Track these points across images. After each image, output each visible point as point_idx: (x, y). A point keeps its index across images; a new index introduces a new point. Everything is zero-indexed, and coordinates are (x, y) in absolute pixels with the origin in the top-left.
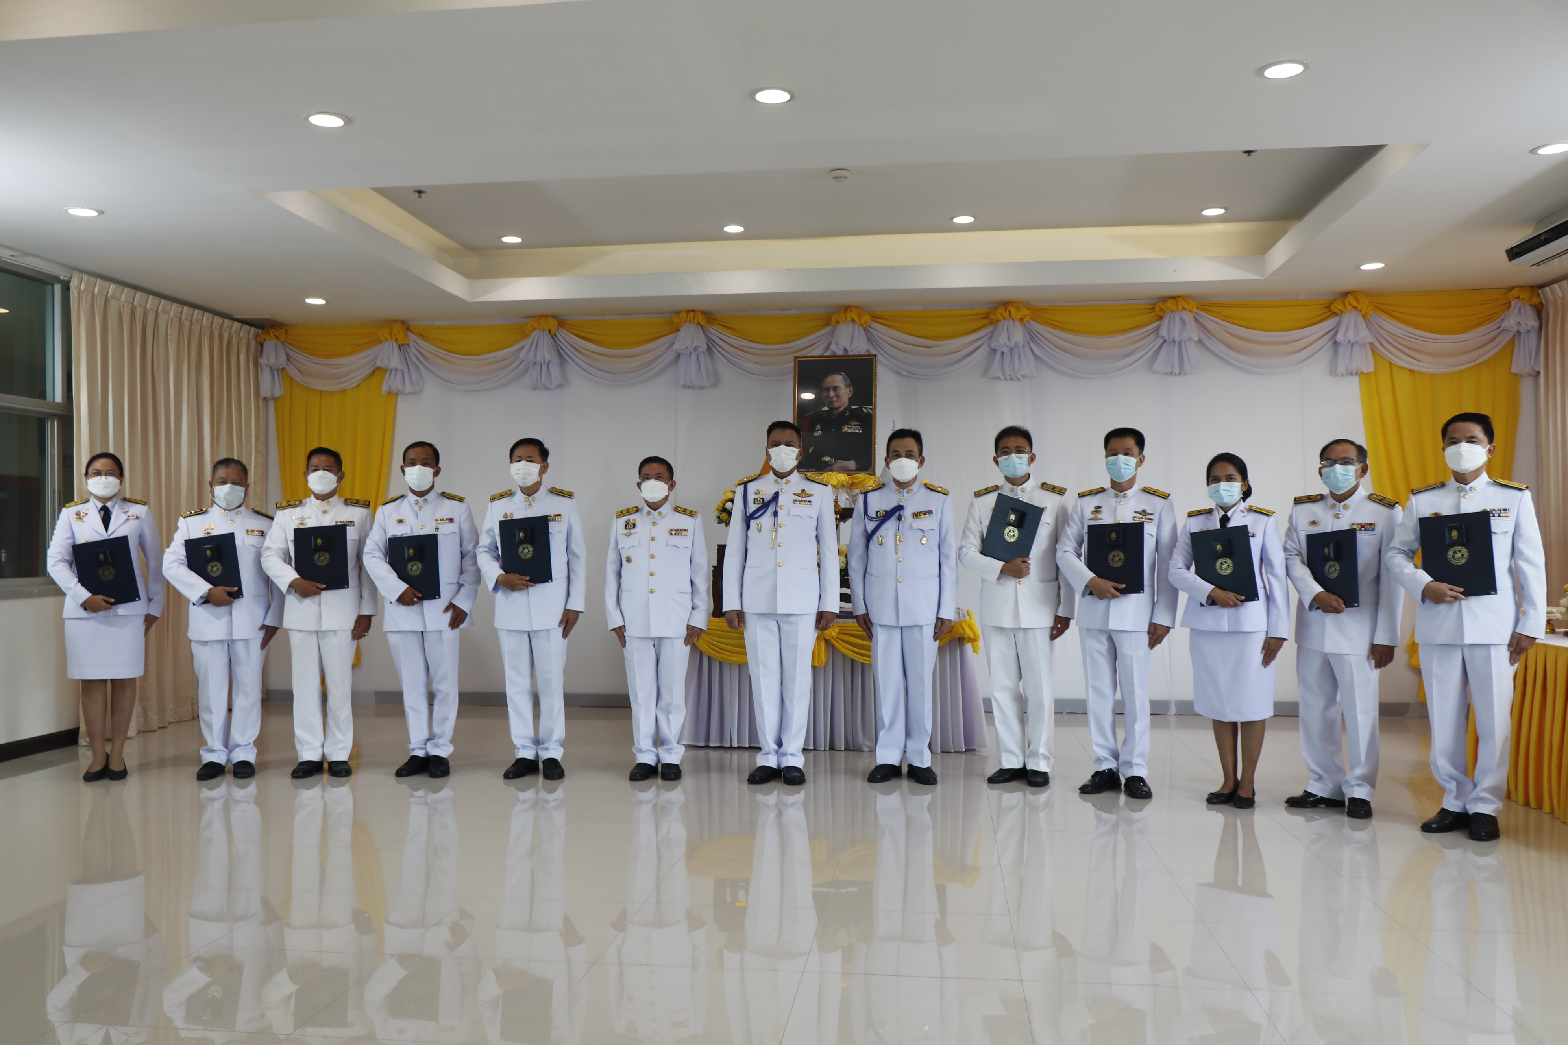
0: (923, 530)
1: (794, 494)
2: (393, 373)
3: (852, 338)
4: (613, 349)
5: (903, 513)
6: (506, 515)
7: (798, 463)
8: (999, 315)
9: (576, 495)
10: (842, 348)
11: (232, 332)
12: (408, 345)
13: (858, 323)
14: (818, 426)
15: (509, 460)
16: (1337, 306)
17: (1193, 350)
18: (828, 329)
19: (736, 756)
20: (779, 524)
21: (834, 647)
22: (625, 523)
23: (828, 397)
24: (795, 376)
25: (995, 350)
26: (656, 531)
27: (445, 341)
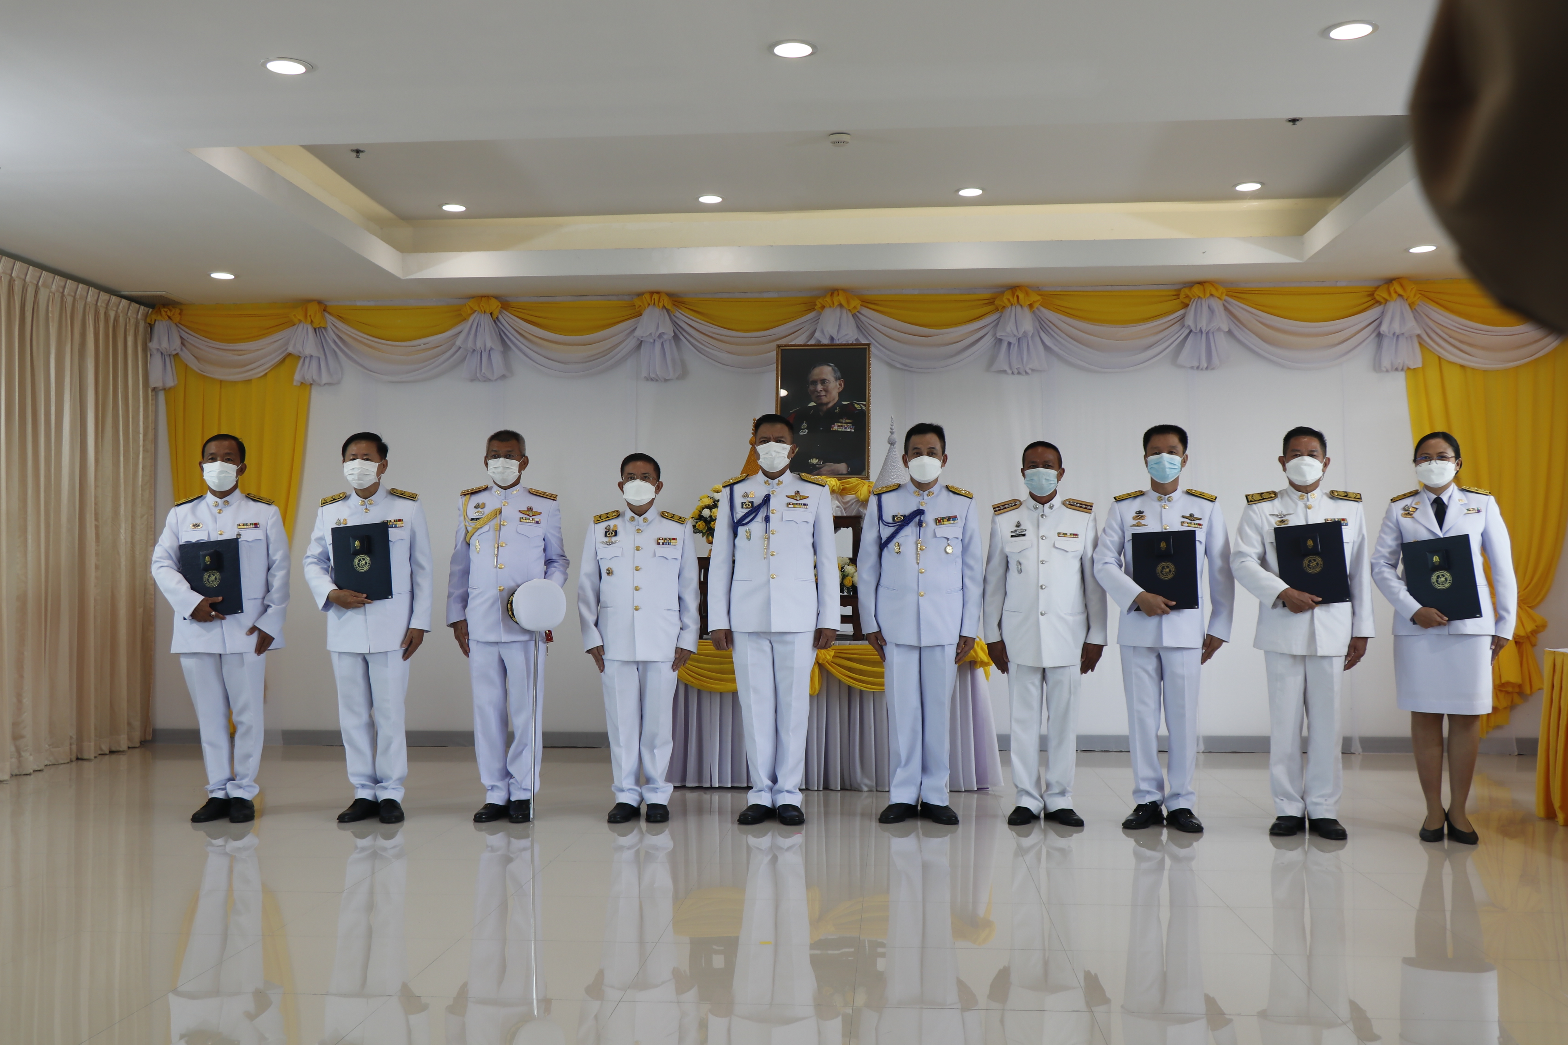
0: (948, 539)
1: (787, 496)
2: (307, 361)
3: (840, 326)
4: (570, 336)
5: (924, 517)
6: (338, 522)
7: (790, 461)
8: (1006, 301)
9: (419, 497)
10: (828, 337)
11: (119, 311)
12: (325, 328)
13: (846, 309)
14: (804, 424)
15: (342, 458)
16: (1381, 294)
17: (1222, 342)
18: (812, 315)
19: (717, 797)
20: (772, 531)
21: (828, 673)
22: (604, 531)
23: (816, 391)
24: (777, 367)
25: (1000, 341)
26: (640, 540)
27: (368, 325)
